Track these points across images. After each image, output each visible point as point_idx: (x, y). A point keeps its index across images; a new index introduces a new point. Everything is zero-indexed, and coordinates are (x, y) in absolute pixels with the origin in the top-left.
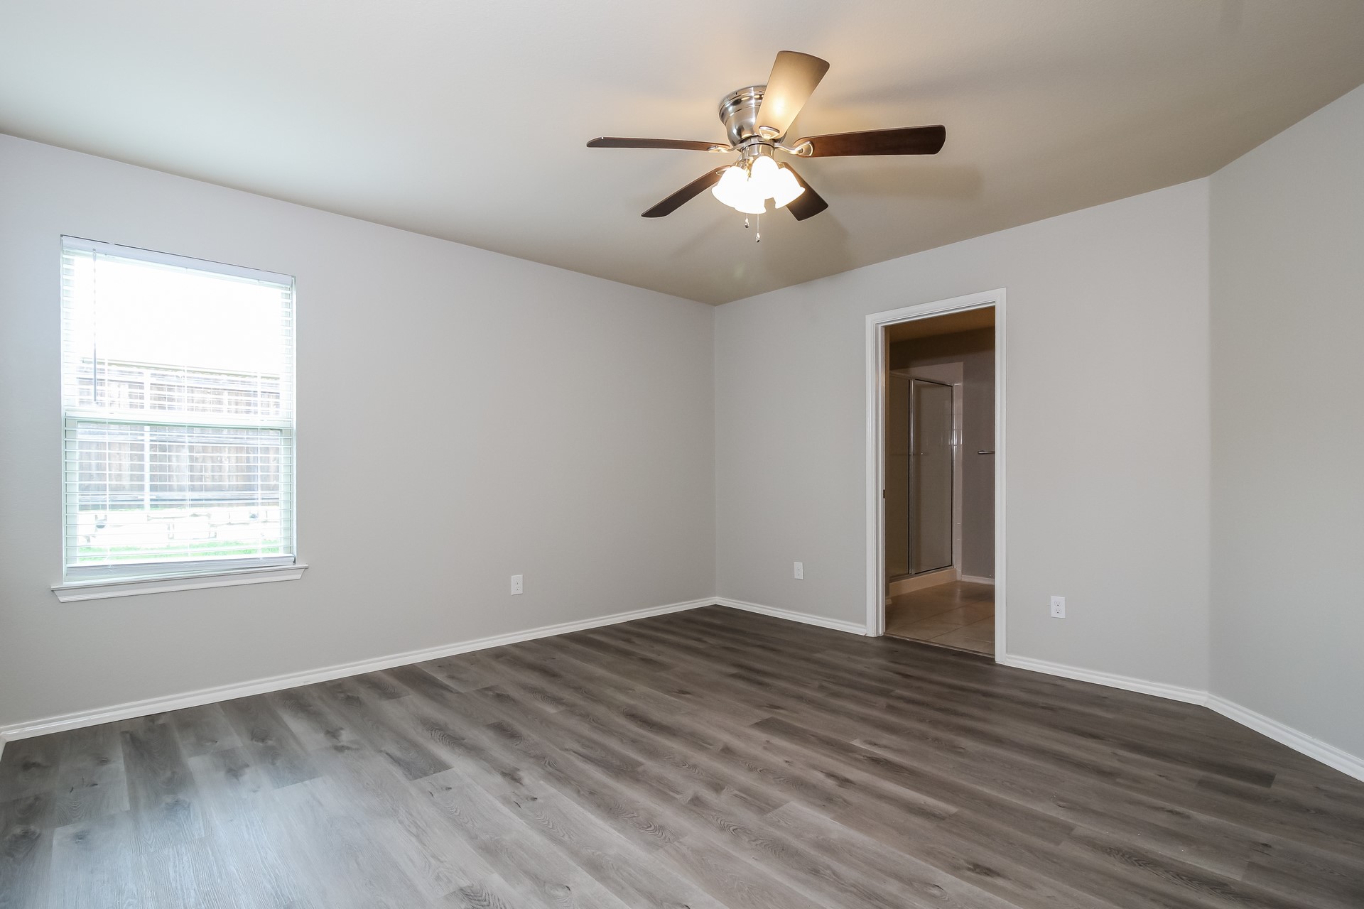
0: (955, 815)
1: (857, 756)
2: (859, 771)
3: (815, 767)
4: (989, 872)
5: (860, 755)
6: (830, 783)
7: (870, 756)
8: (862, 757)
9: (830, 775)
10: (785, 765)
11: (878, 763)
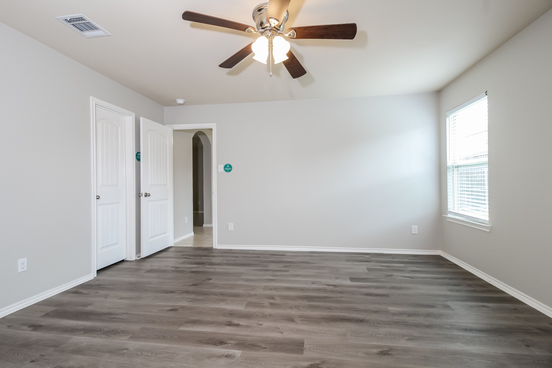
0: (180, 326)
1: (232, 342)
2: (227, 332)
3: (247, 326)
4: (172, 310)
5: (231, 344)
6: (236, 321)
7: (226, 345)
8: (230, 342)
9: (237, 325)
10: (260, 323)
11: (219, 341)
